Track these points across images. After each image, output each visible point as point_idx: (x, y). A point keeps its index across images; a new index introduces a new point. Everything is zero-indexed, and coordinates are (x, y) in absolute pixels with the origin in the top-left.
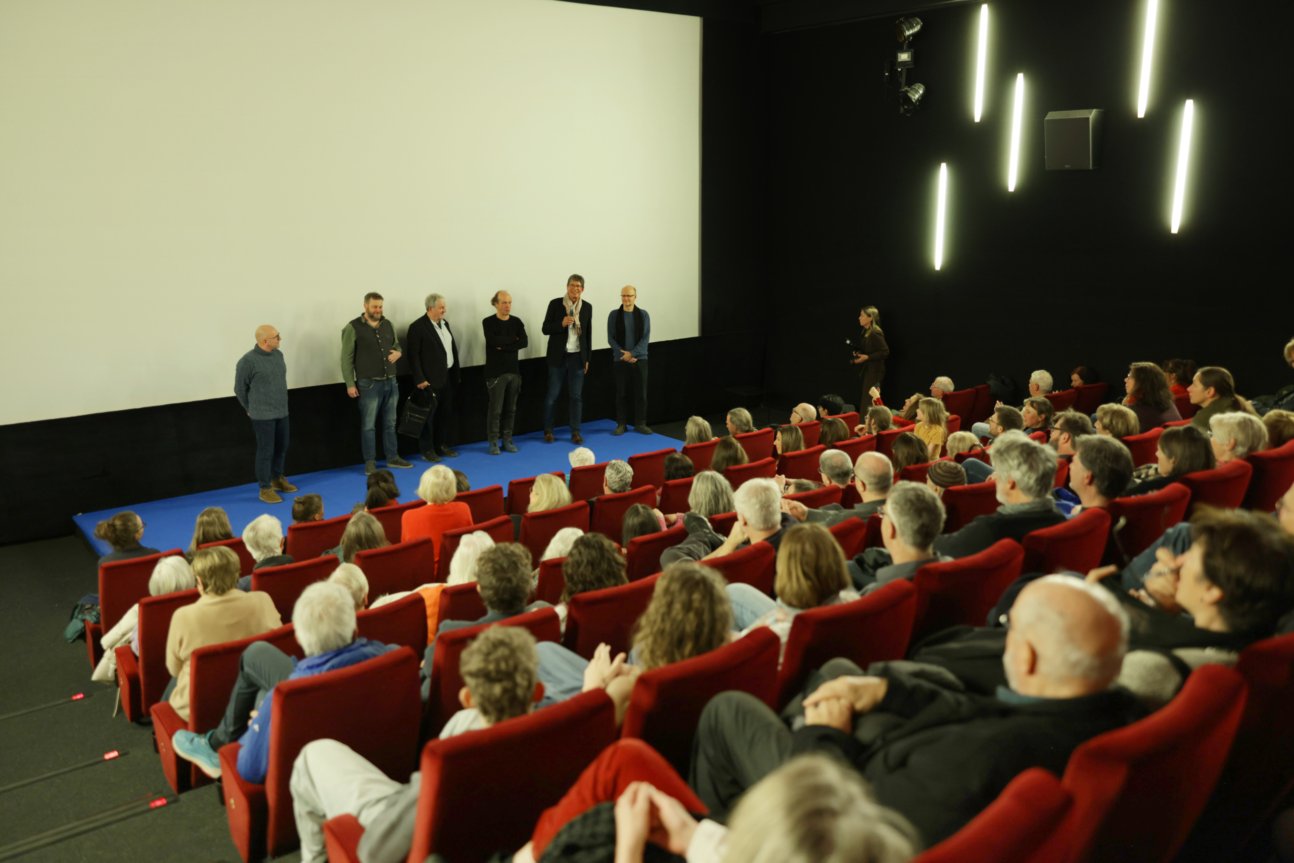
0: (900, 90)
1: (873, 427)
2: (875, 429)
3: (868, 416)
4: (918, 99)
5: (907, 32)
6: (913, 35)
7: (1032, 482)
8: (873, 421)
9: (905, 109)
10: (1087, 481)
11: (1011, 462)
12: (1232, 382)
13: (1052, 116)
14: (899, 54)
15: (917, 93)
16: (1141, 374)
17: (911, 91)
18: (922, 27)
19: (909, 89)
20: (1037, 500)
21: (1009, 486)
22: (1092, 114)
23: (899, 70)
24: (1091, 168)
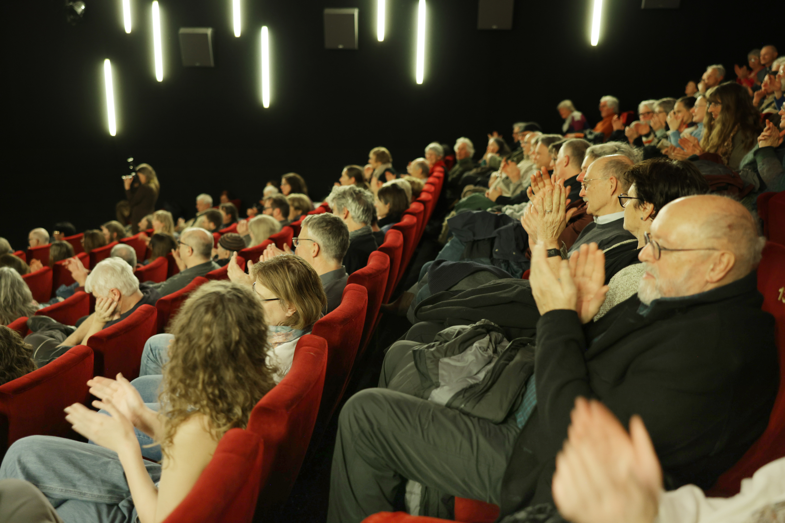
0: (66, 5)
4: (82, 12)
9: (71, 18)
13: (182, 30)
15: (81, 8)
16: (290, 180)
17: (75, 7)
19: (74, 4)
22: (209, 31)
24: (212, 65)
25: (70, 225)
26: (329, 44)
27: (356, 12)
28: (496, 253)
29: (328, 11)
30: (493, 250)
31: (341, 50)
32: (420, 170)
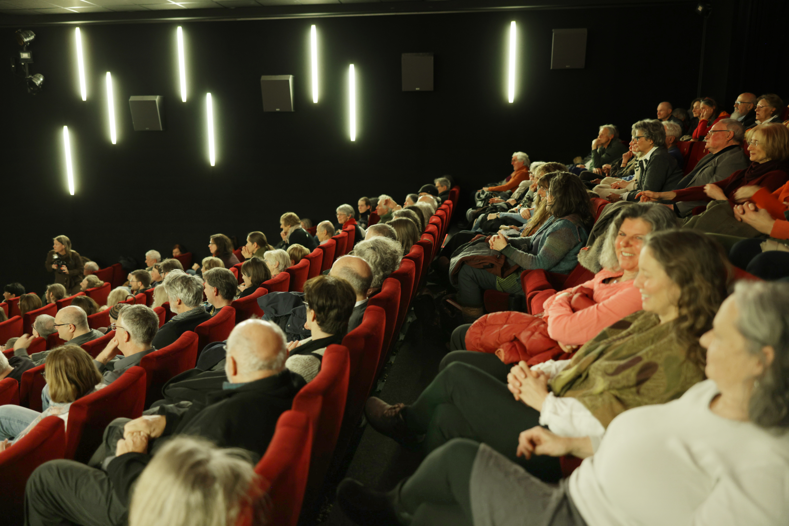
0: (26, 77)
1: (51, 298)
2: (53, 299)
3: (47, 291)
4: (40, 84)
5: (25, 39)
6: (29, 41)
7: (191, 298)
8: (51, 294)
9: (31, 90)
10: (215, 294)
11: (177, 289)
12: (265, 238)
13: (132, 98)
14: (21, 54)
15: (39, 80)
16: (217, 240)
17: (34, 79)
18: (35, 37)
19: (33, 77)
20: (196, 308)
21: (178, 303)
22: (157, 99)
23: (23, 64)
24: (161, 129)
25: (20, 286)
26: (267, 108)
27: (291, 78)
28: (288, 328)
29: (264, 78)
30: (286, 326)
31: (278, 112)
32: (325, 232)
